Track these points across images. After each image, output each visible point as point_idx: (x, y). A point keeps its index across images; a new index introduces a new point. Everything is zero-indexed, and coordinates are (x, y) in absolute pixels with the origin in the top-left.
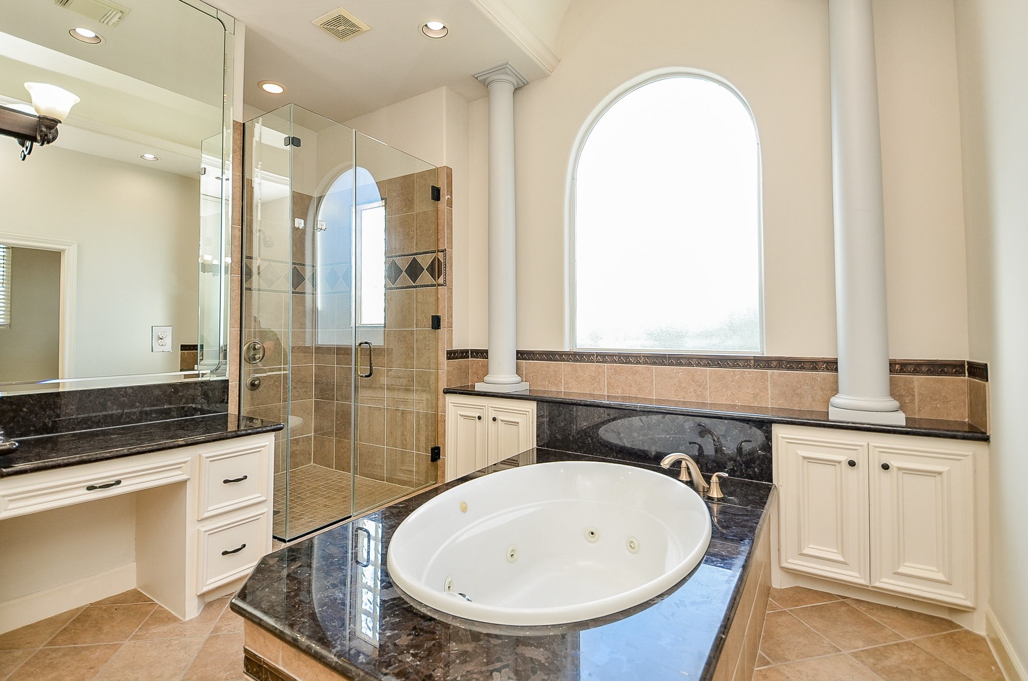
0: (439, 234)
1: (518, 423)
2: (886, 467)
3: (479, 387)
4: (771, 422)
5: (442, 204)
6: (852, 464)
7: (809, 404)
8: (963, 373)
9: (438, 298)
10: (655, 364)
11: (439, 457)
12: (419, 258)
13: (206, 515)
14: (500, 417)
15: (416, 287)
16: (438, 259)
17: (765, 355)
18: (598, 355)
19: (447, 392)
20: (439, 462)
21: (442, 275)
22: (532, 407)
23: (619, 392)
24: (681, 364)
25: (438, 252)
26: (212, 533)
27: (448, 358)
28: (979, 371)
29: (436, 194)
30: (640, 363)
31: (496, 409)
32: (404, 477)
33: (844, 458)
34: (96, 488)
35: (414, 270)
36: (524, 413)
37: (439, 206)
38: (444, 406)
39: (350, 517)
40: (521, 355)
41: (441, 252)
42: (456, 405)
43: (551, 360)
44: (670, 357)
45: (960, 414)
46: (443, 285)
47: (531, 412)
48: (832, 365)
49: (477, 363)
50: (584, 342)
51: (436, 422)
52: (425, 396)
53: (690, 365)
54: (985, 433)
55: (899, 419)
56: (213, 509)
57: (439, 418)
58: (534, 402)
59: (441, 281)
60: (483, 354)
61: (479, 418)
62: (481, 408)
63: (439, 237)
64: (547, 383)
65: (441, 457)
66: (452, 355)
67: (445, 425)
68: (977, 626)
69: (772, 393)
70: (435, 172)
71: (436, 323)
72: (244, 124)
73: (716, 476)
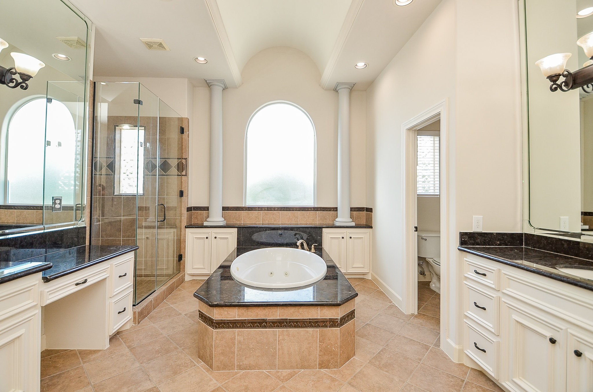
0: (183, 150)
1: (228, 238)
2: (351, 238)
3: (205, 224)
4: (321, 228)
5: (185, 136)
6: (343, 238)
7: (329, 222)
8: (364, 211)
9: (182, 182)
10: (281, 210)
11: (182, 259)
12: (170, 161)
13: (115, 294)
14: (218, 237)
15: (167, 175)
16: (182, 162)
17: (316, 206)
18: (258, 208)
19: (186, 227)
20: (182, 261)
21: (185, 171)
22: (236, 230)
23: (267, 222)
24: (290, 210)
25: (182, 159)
26: (116, 303)
27: (187, 211)
28: (370, 210)
29: (182, 131)
30: (275, 210)
31: (216, 233)
33: (341, 237)
34: (80, 284)
35: (165, 166)
36: (231, 233)
37: (183, 136)
38: (185, 234)
39: (155, 291)
40: (224, 209)
41: (184, 159)
42: (192, 233)
43: (237, 210)
44: (287, 208)
45: (364, 222)
46: (185, 176)
47: (234, 233)
48: (335, 209)
49: (197, 213)
50: (249, 203)
51: (180, 243)
52: (172, 230)
53: (293, 210)
54: (372, 226)
55: (353, 224)
56: (117, 290)
57: (182, 240)
58: (235, 228)
59: (184, 173)
60: (207, 209)
61: (207, 238)
62: (208, 233)
63: (183, 152)
64: (235, 220)
65: (183, 259)
66: (189, 209)
67: (185, 243)
68: (369, 277)
69: (318, 219)
70: (181, 120)
71: (181, 194)
72: (95, 83)
73: (314, 245)
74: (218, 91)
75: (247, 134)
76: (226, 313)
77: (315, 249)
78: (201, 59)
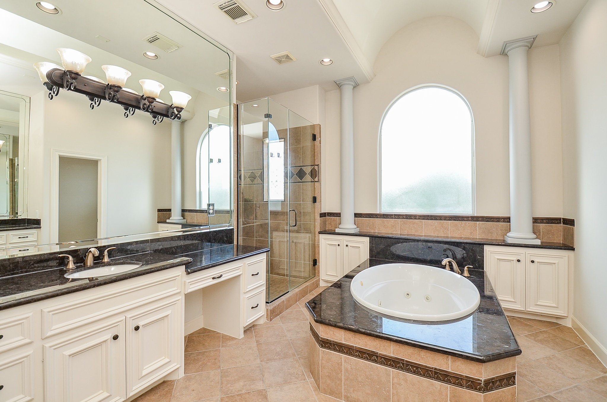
0: (315, 157)
1: (359, 247)
2: (533, 262)
3: (337, 230)
4: (483, 244)
5: (317, 142)
6: (519, 261)
7: (496, 236)
8: (560, 223)
9: (315, 188)
10: (424, 219)
11: (316, 264)
12: (304, 169)
13: (248, 290)
14: (349, 245)
15: (302, 182)
16: (315, 169)
17: (475, 215)
18: (395, 215)
19: (320, 233)
20: (316, 266)
21: (317, 177)
22: (367, 239)
23: (406, 232)
24: (436, 219)
25: (315, 166)
26: (249, 298)
27: (320, 217)
28: (570, 222)
29: (314, 137)
30: (416, 219)
31: (347, 241)
32: (297, 274)
33: (515, 258)
34: (216, 278)
35: (301, 174)
36: (363, 242)
37: (315, 143)
38: (319, 240)
39: (289, 292)
40: (357, 215)
41: (316, 166)
42: (325, 239)
43: (371, 217)
44: (432, 216)
45: (559, 239)
46: (318, 182)
47: (366, 242)
48: (507, 220)
49: (331, 219)
50: (385, 210)
51: (314, 248)
52: (308, 235)
53: (441, 219)
54: (573, 247)
55: (538, 242)
56: (250, 287)
57: (316, 245)
58: (367, 237)
59: (316, 179)
60: (338, 215)
61: (339, 245)
62: (339, 240)
63: (316, 158)
64: (369, 228)
65: (317, 264)
66: (323, 215)
67: (319, 249)
68: (568, 324)
69: (479, 232)
70: (313, 127)
71: (315, 200)
72: (237, 105)
73: (467, 267)
74: (348, 90)
75: (381, 132)
76: (332, 333)
77: (470, 271)
78: (326, 60)
